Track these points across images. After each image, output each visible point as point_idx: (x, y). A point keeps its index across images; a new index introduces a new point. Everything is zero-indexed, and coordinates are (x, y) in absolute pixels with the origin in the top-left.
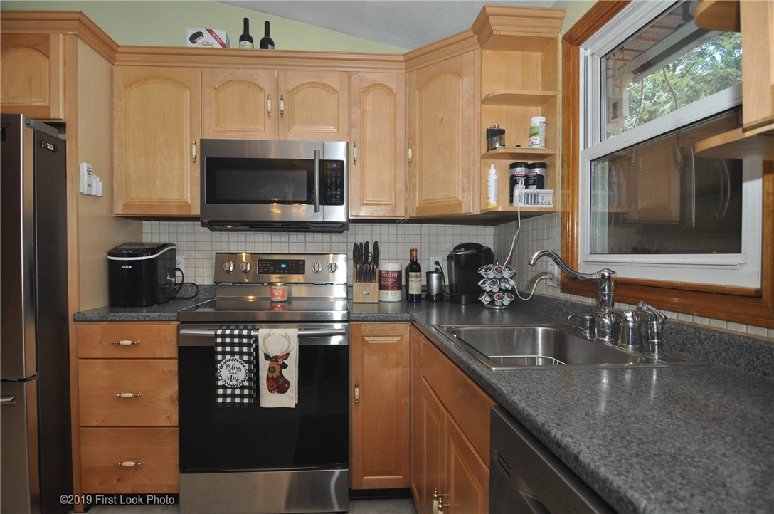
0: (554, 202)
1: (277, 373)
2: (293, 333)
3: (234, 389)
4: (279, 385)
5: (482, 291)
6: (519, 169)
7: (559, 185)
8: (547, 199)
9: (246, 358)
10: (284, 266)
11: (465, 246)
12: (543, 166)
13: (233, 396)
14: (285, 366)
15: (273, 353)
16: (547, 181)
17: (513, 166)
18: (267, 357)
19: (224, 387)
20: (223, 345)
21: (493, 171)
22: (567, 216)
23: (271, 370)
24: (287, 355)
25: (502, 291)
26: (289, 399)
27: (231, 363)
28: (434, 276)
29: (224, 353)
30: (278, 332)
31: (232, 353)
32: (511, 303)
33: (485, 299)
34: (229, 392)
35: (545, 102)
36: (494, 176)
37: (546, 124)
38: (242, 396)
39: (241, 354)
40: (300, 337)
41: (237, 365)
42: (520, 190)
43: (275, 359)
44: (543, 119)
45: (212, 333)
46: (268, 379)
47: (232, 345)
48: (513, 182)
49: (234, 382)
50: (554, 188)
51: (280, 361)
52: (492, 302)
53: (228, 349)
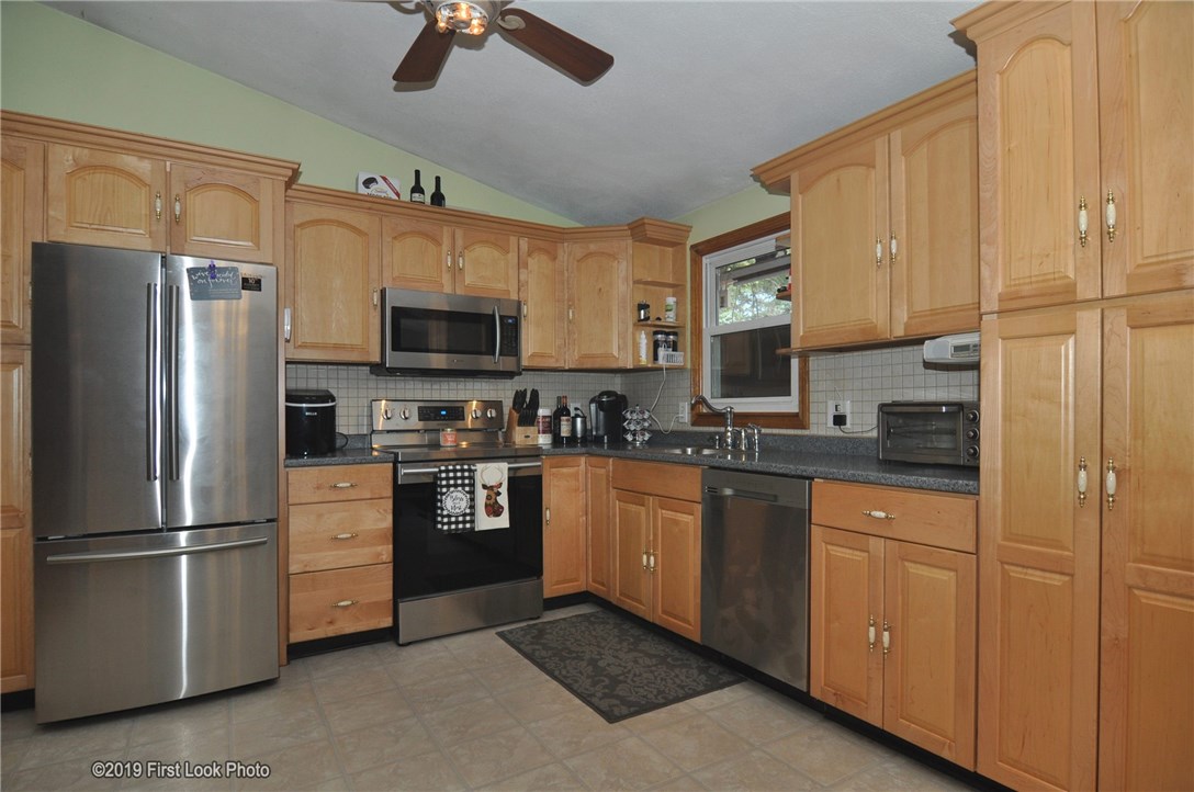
0: (685, 360)
1: (493, 501)
2: (504, 466)
3: (457, 517)
4: (494, 510)
5: (626, 431)
6: (660, 336)
7: (689, 349)
8: (679, 359)
9: (467, 489)
10: (443, 413)
11: (608, 393)
12: (675, 334)
13: (457, 523)
14: (499, 494)
15: (490, 483)
16: (679, 346)
17: (656, 333)
18: (484, 487)
19: (449, 516)
20: (448, 479)
21: (643, 336)
22: (696, 371)
23: (489, 497)
24: (501, 484)
25: (644, 429)
26: (503, 522)
27: (454, 494)
28: (579, 420)
29: (448, 486)
30: (492, 466)
31: (456, 486)
32: (650, 438)
33: (629, 438)
34: (453, 519)
35: (677, 288)
36: (644, 341)
37: (677, 303)
38: (464, 522)
39: (463, 485)
40: (509, 469)
41: (460, 495)
42: (662, 352)
43: (492, 487)
44: (675, 299)
45: (437, 470)
46: (486, 505)
47: (455, 478)
48: (656, 345)
49: (457, 510)
50: (684, 350)
51: (495, 490)
52: (634, 440)
53: (452, 482)
